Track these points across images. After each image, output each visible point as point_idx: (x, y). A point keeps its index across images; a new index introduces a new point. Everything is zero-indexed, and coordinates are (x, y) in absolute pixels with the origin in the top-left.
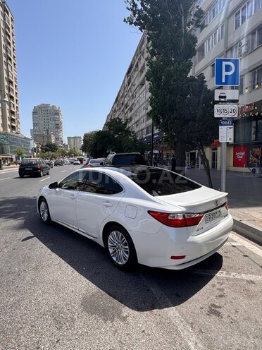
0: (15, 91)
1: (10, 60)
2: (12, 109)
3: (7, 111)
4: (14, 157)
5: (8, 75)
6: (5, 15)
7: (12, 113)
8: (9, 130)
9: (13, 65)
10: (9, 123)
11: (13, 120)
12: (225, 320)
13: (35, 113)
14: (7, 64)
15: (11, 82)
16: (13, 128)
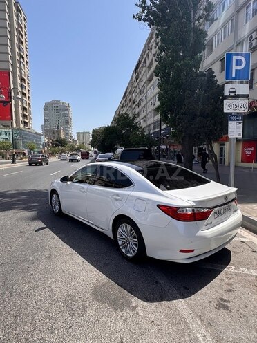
0: (27, 88)
1: (23, 58)
2: (25, 106)
3: (20, 108)
4: (26, 152)
5: (21, 73)
6: (18, 15)
7: (25, 109)
8: (22, 126)
9: (25, 63)
10: (21, 119)
11: (25, 116)
12: (234, 314)
13: (46, 109)
14: (20, 63)
15: (23, 80)
16: (26, 124)
